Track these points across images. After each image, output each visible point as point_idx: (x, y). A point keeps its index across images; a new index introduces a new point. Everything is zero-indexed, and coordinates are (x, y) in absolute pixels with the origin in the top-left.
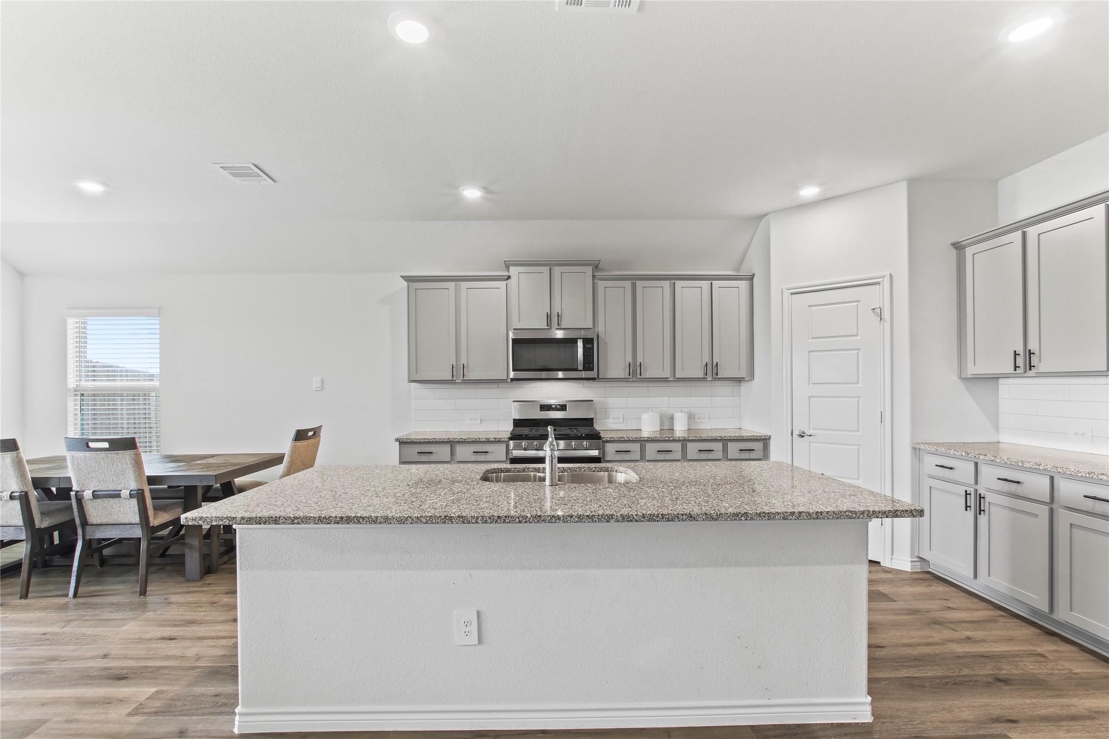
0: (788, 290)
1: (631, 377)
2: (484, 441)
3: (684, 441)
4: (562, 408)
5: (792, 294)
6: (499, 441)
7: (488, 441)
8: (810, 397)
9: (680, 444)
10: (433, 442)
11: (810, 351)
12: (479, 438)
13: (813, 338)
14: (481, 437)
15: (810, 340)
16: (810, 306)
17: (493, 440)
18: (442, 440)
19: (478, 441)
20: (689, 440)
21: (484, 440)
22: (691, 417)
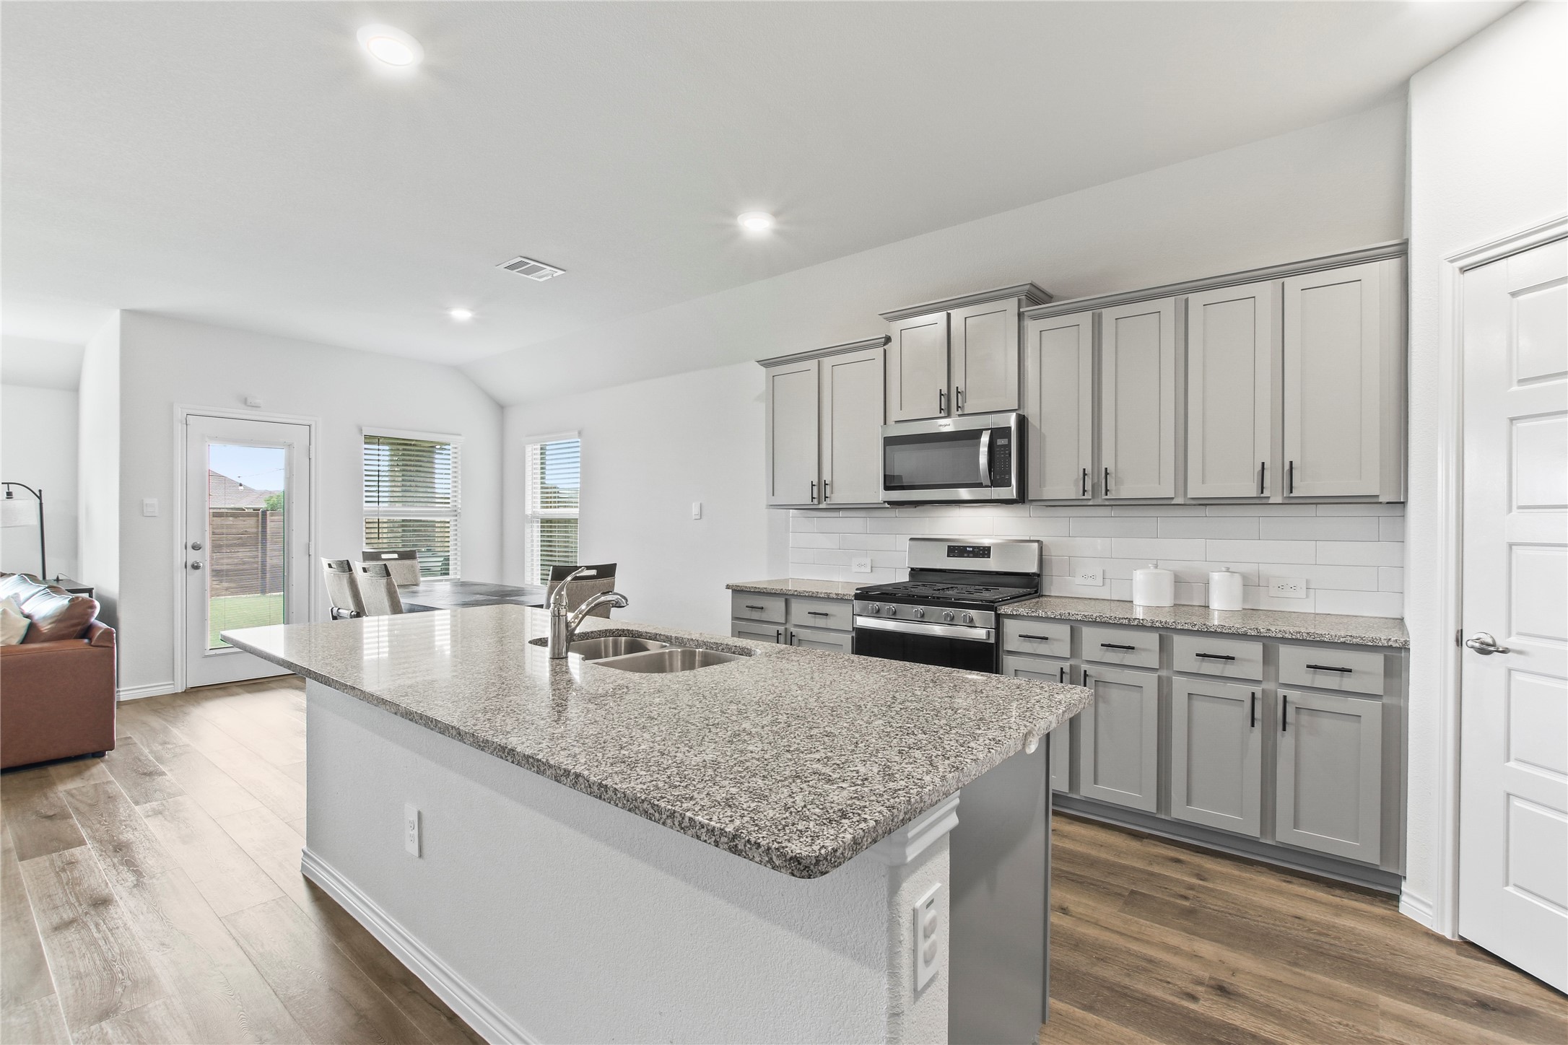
0: (1452, 261)
1: (1088, 496)
2: (823, 598)
3: (1165, 633)
4: (984, 552)
5: (1463, 270)
6: (842, 599)
7: (828, 598)
8: (1511, 545)
9: (1157, 636)
10: (764, 592)
11: (1512, 420)
12: (818, 592)
13: (1521, 382)
14: (820, 591)
15: (1515, 388)
16: (1514, 294)
17: (835, 596)
18: (773, 591)
19: (816, 597)
20: (1175, 629)
21: (822, 595)
22: (1250, 584)
